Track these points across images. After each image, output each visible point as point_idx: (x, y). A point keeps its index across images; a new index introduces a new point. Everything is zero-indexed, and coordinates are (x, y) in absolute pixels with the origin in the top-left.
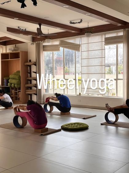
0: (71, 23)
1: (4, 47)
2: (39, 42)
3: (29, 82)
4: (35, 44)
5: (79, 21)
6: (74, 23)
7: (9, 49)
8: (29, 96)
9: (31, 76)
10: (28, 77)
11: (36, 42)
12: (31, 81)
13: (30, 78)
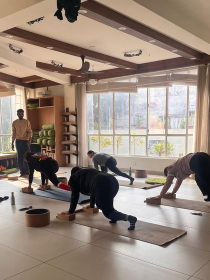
0: (126, 55)
1: (32, 90)
2: (81, 83)
3: (66, 138)
4: (74, 86)
5: (138, 52)
6: (130, 56)
7: (39, 94)
8: (67, 157)
9: (68, 130)
10: (65, 131)
11: (76, 84)
12: (68, 136)
13: (68, 133)
